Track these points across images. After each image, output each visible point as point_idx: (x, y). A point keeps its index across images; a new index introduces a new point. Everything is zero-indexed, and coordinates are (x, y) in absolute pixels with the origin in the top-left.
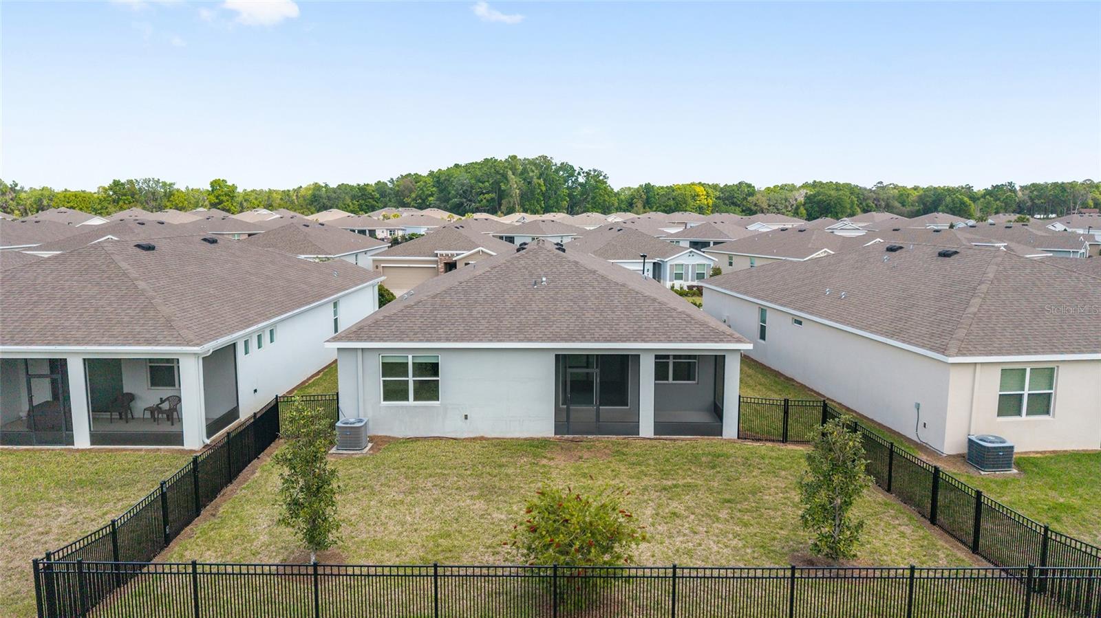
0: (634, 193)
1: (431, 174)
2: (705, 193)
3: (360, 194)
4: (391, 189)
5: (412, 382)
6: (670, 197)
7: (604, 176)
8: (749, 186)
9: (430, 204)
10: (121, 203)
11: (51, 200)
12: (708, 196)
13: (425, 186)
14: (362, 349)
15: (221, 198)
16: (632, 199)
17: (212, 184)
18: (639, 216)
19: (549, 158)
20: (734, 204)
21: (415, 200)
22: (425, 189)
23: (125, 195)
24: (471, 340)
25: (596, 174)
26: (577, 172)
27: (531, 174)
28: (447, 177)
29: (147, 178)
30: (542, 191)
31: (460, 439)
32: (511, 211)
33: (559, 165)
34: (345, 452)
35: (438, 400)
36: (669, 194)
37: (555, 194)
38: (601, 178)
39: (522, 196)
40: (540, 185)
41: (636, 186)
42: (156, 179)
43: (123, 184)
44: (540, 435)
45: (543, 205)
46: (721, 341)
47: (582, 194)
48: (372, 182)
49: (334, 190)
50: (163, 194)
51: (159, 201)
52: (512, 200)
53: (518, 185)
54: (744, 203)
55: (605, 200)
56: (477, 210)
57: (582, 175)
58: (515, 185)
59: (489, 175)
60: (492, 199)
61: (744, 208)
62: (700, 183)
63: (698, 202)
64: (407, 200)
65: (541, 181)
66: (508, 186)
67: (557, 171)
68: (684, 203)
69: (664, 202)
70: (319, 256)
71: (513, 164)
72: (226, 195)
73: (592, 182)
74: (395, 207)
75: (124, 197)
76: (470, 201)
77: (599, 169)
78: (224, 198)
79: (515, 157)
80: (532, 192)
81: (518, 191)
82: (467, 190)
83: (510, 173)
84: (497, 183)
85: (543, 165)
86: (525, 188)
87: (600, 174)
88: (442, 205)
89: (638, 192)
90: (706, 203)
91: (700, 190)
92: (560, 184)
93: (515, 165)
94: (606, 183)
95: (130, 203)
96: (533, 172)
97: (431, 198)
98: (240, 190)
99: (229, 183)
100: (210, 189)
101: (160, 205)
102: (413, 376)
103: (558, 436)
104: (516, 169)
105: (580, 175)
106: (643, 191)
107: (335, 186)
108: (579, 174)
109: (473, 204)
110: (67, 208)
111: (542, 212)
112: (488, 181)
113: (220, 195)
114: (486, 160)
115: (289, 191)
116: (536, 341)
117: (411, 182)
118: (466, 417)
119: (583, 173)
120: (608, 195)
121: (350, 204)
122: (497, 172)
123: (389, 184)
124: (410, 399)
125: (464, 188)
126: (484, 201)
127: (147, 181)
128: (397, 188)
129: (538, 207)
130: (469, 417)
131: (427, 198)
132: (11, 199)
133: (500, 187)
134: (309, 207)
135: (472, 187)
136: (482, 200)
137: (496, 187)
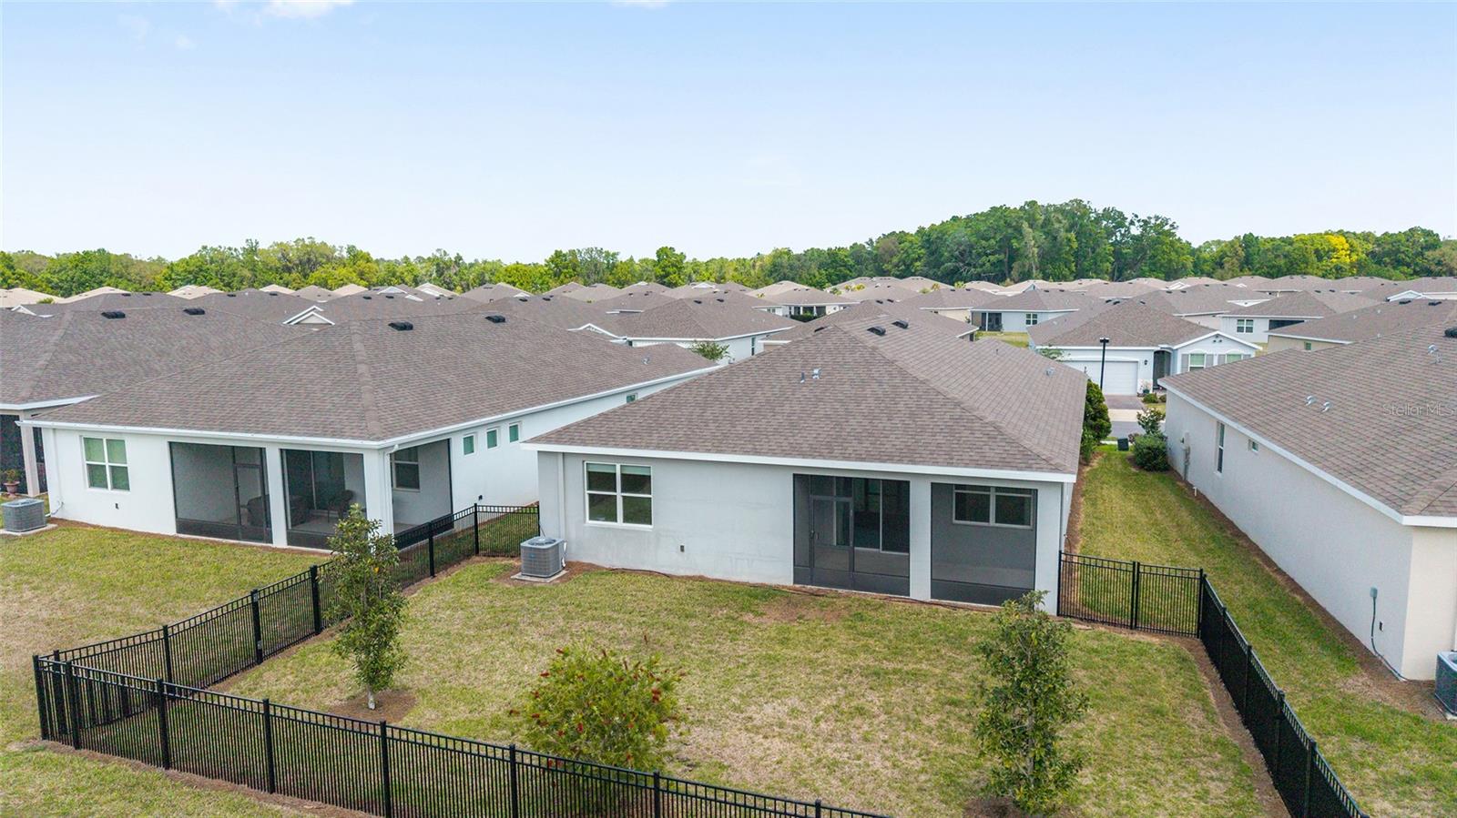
0: (1225, 249)
1: (921, 231)
2: (1347, 246)
3: (830, 261)
4: (869, 253)
5: (621, 499)
6: (1279, 253)
7: (1172, 226)
8: (1428, 233)
9: (916, 271)
10: (562, 277)
11: (493, 274)
12: (1352, 251)
13: (910, 247)
14: (563, 453)
15: (668, 269)
16: (1222, 258)
17: (659, 253)
18: (1224, 283)
19: (1085, 203)
20: (1398, 263)
21: (897, 266)
22: (910, 251)
23: (567, 268)
24: (685, 449)
25: (1158, 222)
26: (1129, 220)
27: (1057, 225)
28: (940, 235)
29: (590, 247)
30: (1072, 247)
31: (675, 576)
32: (1025, 276)
33: (1101, 212)
34: (528, 578)
35: (651, 524)
36: (1277, 250)
37: (1093, 252)
38: (1167, 228)
39: (1042, 256)
40: (1069, 240)
41: (1229, 238)
42: (599, 249)
43: (565, 255)
44: (774, 582)
45: (1074, 269)
46: (1029, 468)
47: (1137, 252)
48: (847, 245)
49: (798, 257)
50: (606, 266)
51: (601, 274)
52: (1027, 262)
53: (1036, 242)
54: (1419, 260)
55: (1170, 261)
56: (979, 278)
57: (1137, 224)
58: (1032, 242)
59: (996, 230)
60: (1000, 261)
61: (1418, 269)
62: (1339, 231)
63: (1334, 260)
64: (887, 266)
65: (1072, 235)
66: (1023, 243)
67: (1098, 220)
68: (1303, 263)
69: (1269, 261)
70: (698, 339)
71: (1031, 212)
72: (673, 265)
73: (1152, 234)
74: (869, 276)
75: (565, 270)
76: (969, 265)
77: (1162, 214)
78: (671, 270)
79: (1034, 203)
80: (1059, 252)
81: (1036, 250)
82: (964, 250)
83: (1025, 225)
84: (1007, 239)
85: (1075, 214)
86: (1047, 245)
87: (1165, 221)
88: (931, 272)
89: (1232, 246)
90: (1348, 261)
91: (1339, 242)
92: (1101, 237)
93: (1034, 214)
94: (1173, 235)
95: (571, 276)
96: (1060, 222)
97: (918, 264)
98: (689, 259)
99: (678, 252)
100: (656, 259)
101: (601, 278)
102: (622, 491)
103: (797, 586)
104: (1035, 220)
105: (1134, 225)
106: (1240, 246)
107: (800, 251)
108: (1132, 223)
109: (973, 270)
110: (508, 283)
111: (1072, 278)
112: (994, 238)
113: (666, 266)
114: (994, 209)
115: (744, 260)
116: (765, 454)
117: (894, 243)
118: (682, 548)
119: (1139, 221)
120: (1177, 252)
121: (817, 274)
122: (1008, 225)
123: (867, 246)
124: (618, 520)
125: (961, 248)
126: (988, 264)
127: (589, 251)
128: (875, 252)
129: (1066, 272)
130: (685, 548)
131: (912, 263)
132: (455, 274)
133: (1010, 247)
134: (767, 278)
135: (972, 247)
136: (984, 264)
137: (1005, 245)
